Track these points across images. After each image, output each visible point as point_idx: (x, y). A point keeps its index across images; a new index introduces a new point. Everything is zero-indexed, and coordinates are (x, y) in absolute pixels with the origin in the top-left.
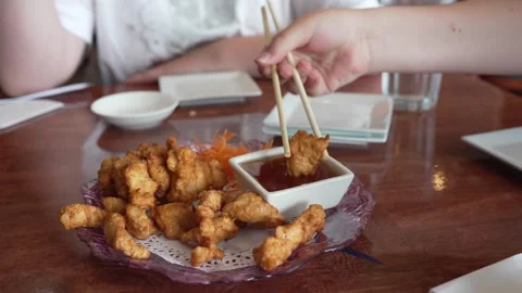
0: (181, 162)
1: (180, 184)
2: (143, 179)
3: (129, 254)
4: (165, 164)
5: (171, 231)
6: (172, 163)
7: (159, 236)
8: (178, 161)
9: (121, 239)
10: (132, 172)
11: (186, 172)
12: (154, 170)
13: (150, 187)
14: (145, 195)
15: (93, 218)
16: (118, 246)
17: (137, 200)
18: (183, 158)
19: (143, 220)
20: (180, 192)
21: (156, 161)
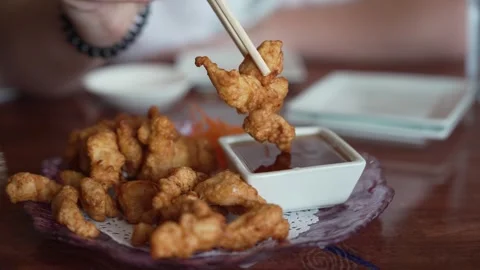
0: (154, 133)
1: (151, 161)
2: (107, 150)
3: (73, 229)
4: (136, 136)
5: (133, 213)
6: (144, 133)
7: (120, 219)
8: (151, 132)
9: (66, 211)
10: (95, 141)
11: (159, 145)
12: (124, 142)
13: (116, 160)
14: (109, 168)
15: (44, 191)
16: (61, 219)
17: (98, 174)
18: (156, 127)
19: (98, 193)
20: (150, 169)
21: (127, 131)
